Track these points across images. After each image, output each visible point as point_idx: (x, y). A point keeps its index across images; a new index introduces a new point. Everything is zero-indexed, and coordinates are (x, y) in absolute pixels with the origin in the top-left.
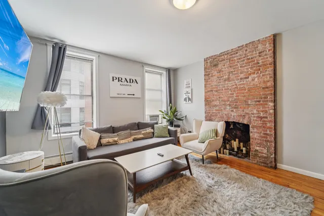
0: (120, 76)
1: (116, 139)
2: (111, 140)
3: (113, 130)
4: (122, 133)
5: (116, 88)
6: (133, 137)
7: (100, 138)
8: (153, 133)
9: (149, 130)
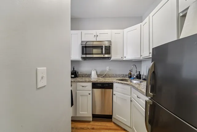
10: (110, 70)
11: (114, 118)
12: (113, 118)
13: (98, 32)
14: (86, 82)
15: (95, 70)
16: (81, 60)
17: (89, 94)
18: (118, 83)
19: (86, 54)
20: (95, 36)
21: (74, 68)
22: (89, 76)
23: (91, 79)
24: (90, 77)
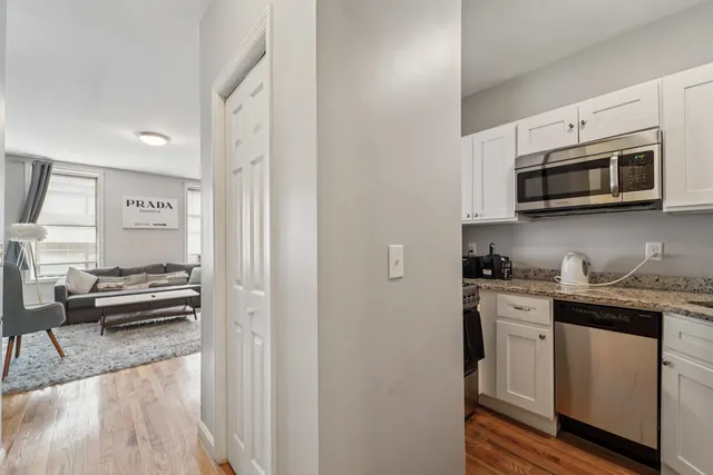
0: (140, 199)
1: (120, 284)
2: (112, 285)
3: (120, 273)
4: (133, 277)
5: (133, 216)
6: (150, 283)
7: (97, 282)
8: (188, 279)
9: (183, 274)
10: (664, 256)
11: (671, 469)
12: (662, 469)
13: (586, 108)
14: (527, 293)
15: (579, 254)
16: (516, 219)
17: (542, 337)
18: (687, 313)
19: (546, 198)
20: (571, 126)
21: (491, 249)
22: (552, 275)
23: (559, 288)
24: (554, 281)
